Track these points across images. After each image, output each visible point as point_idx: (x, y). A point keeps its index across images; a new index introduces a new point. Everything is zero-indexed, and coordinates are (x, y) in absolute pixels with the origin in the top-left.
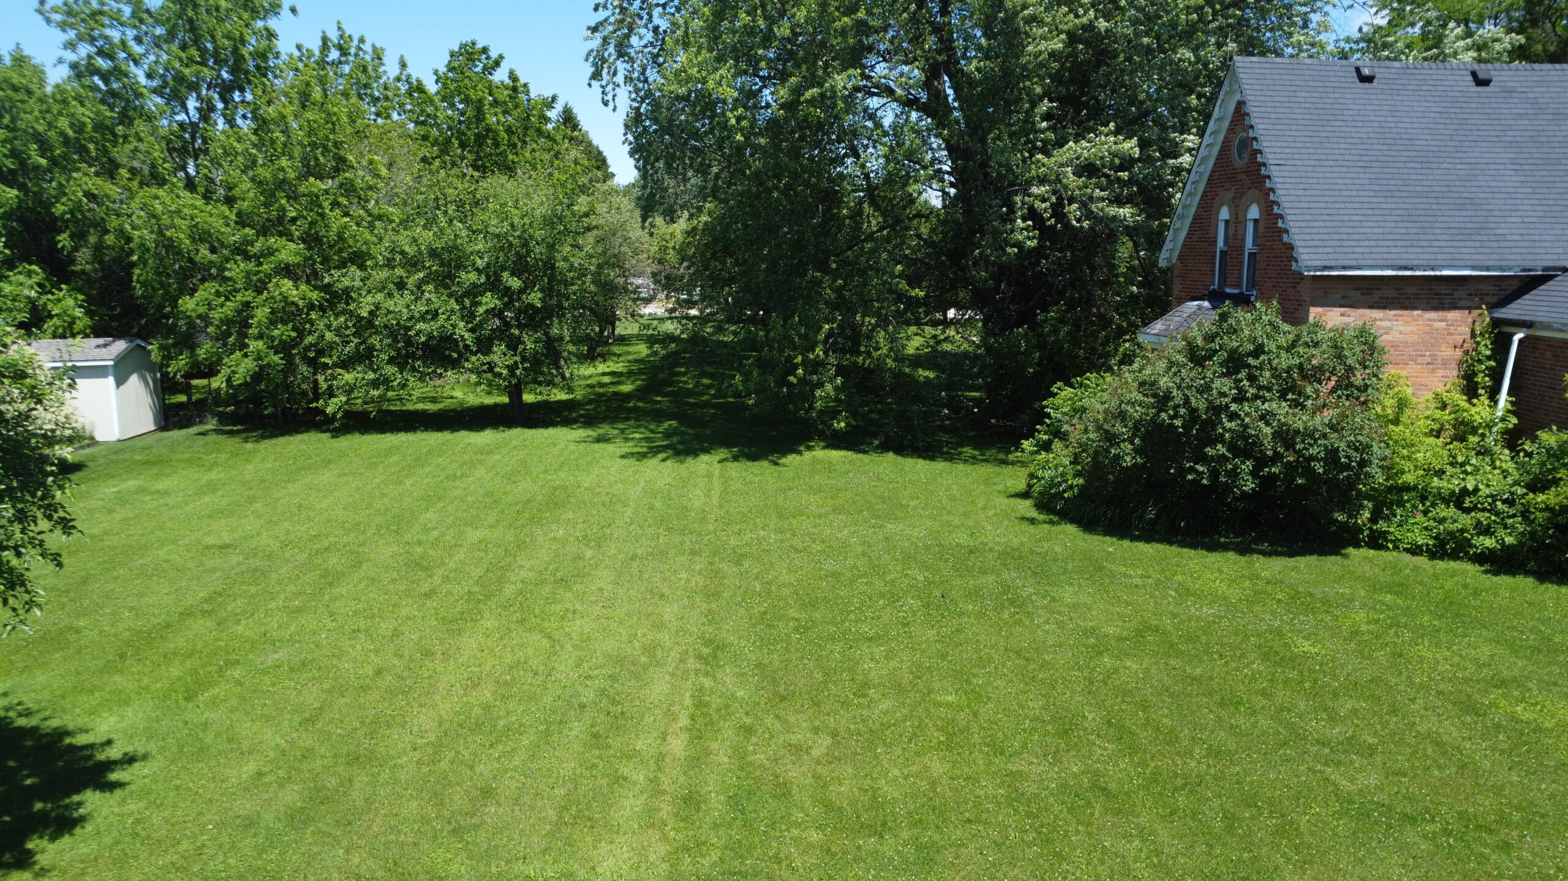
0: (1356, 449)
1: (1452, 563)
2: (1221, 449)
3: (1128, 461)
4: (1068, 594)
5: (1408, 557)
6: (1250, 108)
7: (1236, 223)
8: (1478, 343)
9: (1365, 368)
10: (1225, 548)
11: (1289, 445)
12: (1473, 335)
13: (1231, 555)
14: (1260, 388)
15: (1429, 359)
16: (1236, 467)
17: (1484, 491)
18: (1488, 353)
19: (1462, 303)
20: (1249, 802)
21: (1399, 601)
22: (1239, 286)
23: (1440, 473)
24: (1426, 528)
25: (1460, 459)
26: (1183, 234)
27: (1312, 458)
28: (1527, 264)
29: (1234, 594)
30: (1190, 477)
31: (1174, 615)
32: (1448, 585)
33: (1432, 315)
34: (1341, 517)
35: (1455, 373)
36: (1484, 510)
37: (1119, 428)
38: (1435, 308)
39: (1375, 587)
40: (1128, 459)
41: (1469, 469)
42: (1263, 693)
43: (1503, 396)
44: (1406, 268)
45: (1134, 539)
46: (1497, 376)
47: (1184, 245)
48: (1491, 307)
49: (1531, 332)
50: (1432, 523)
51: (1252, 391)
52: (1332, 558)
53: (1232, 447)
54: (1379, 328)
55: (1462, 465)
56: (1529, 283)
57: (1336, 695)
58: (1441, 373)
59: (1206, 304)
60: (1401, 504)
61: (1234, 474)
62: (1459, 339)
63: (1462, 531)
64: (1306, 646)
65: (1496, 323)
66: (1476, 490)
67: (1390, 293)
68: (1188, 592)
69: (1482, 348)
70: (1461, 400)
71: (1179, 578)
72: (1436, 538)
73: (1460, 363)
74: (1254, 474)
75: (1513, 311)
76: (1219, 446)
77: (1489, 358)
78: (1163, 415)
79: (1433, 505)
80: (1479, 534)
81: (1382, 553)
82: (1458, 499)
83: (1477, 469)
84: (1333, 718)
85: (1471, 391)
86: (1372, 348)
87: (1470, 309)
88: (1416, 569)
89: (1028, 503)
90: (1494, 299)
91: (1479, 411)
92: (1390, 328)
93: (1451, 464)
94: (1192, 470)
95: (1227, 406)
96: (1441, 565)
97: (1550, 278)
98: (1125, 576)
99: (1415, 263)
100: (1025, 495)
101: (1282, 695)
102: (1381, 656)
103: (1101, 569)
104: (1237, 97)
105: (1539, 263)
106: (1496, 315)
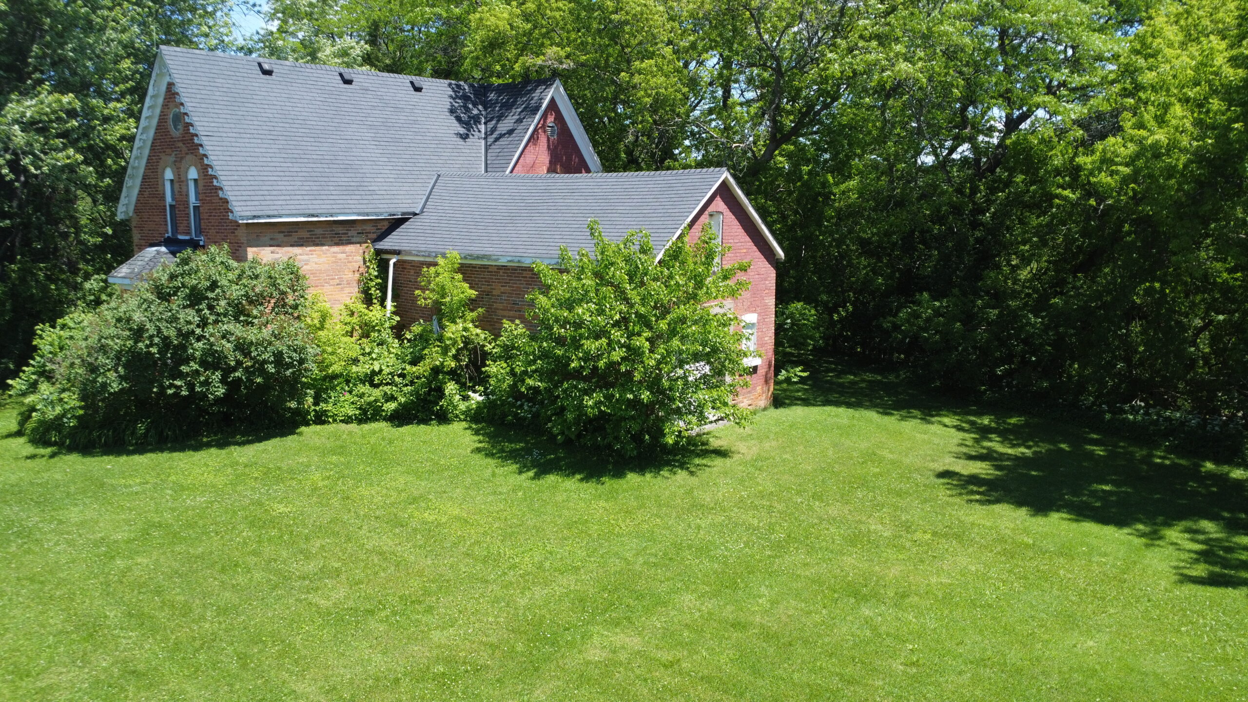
0: (295, 351)
1: (373, 424)
2: (195, 366)
3: (115, 387)
4: (74, 514)
5: (343, 426)
6: (180, 88)
7: (179, 181)
8: (368, 267)
9: (294, 291)
10: (209, 445)
11: (247, 354)
12: (365, 262)
13: (213, 451)
14: (218, 315)
15: (338, 281)
16: (208, 378)
17: (386, 370)
18: (376, 273)
19: (354, 240)
20: (256, 640)
21: (342, 459)
22: (189, 233)
23: (355, 361)
24: (352, 403)
25: (368, 350)
26: (136, 191)
27: (265, 362)
28: (392, 211)
29: (220, 481)
30: (170, 392)
31: (173, 510)
32: (373, 440)
33: (335, 249)
34: (293, 405)
35: (357, 290)
36: (387, 384)
37: (102, 360)
38: (337, 244)
39: (324, 452)
40: (114, 385)
41: (374, 356)
42: (255, 553)
43: (389, 303)
44: (313, 216)
45: (129, 453)
46: (383, 288)
47: (138, 200)
48: (374, 241)
49: (400, 257)
50: (356, 398)
51: (212, 318)
52: (290, 437)
53: (203, 363)
54: (300, 261)
55: (369, 354)
56: (396, 223)
57: (307, 539)
58: (347, 290)
59: (163, 249)
60: (333, 388)
61: (207, 383)
62: (356, 266)
63: (376, 401)
64: (282, 508)
65: (378, 252)
66: (381, 370)
67: (304, 234)
68: (183, 488)
69: (371, 271)
70: (362, 307)
71: (173, 478)
72: (360, 409)
73: (359, 281)
74: (223, 381)
75: (387, 244)
76: (192, 364)
77: (377, 277)
78: (140, 345)
79: (355, 385)
80: (387, 401)
81: (326, 426)
82: (370, 379)
83: (379, 356)
84: (308, 556)
85: (368, 301)
86: (298, 278)
87: (360, 243)
88: (350, 433)
89: (22, 440)
90: (374, 236)
91: (375, 314)
92: (308, 260)
93: (363, 355)
94: (171, 386)
95: (193, 332)
96: (366, 427)
97: (407, 220)
98: (126, 486)
99: (320, 211)
100: (19, 434)
101: (268, 551)
102: (335, 502)
103: (102, 485)
104: (167, 79)
105: (399, 208)
106: (377, 247)
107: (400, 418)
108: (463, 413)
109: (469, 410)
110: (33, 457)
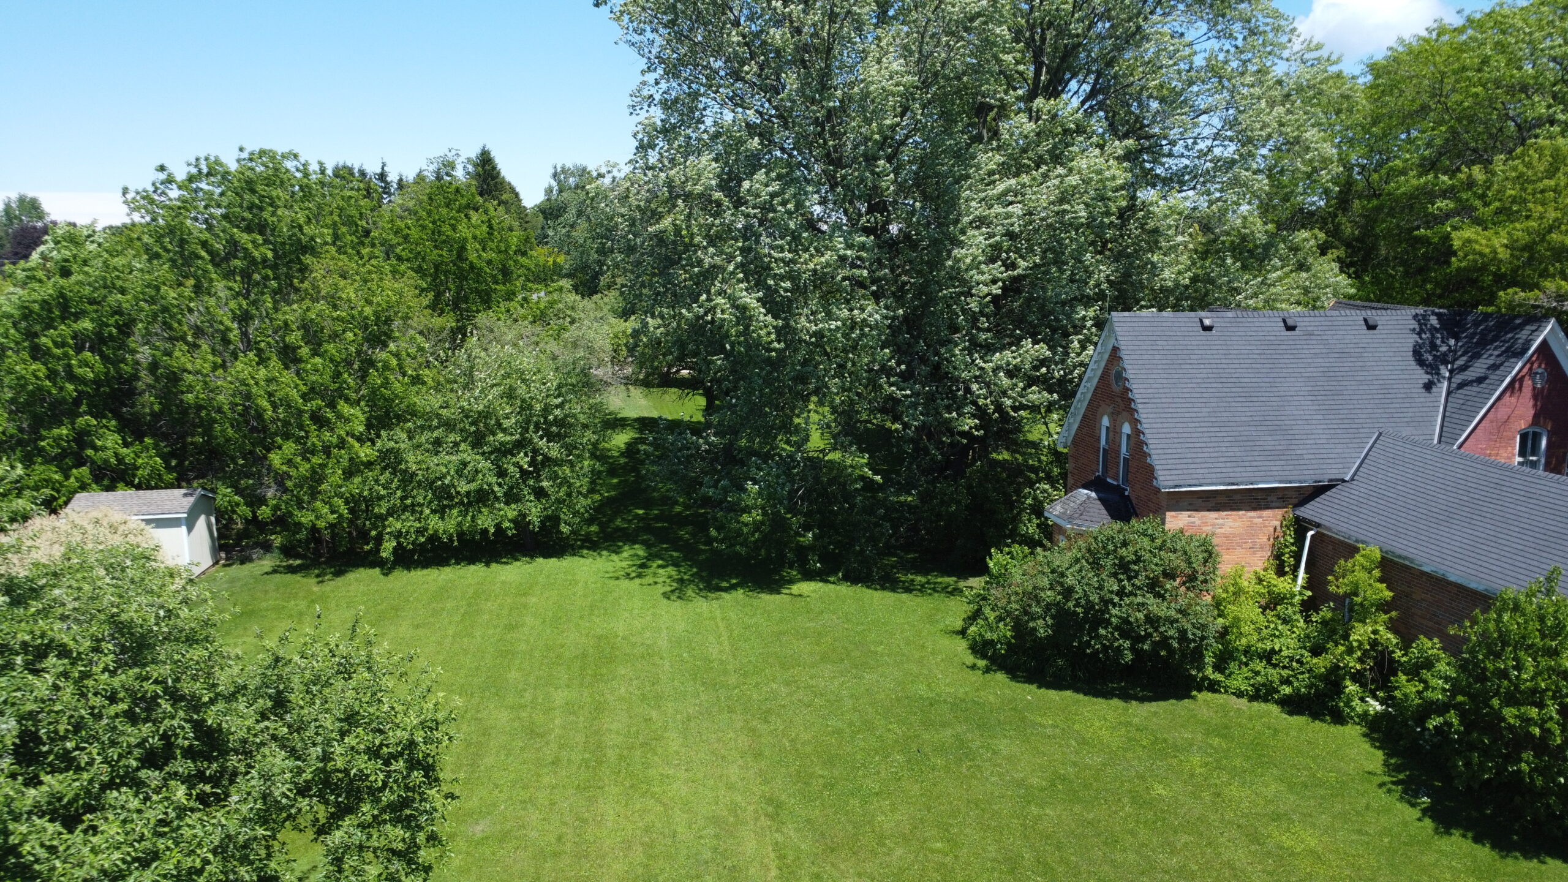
0: (1198, 628)
1: (1263, 705)
4: (1003, 746)
5: (1234, 699)
7: (1114, 431)
8: (1285, 533)
11: (1155, 627)
12: (1282, 527)
15: (1250, 545)
17: (1286, 652)
18: (1292, 540)
19: (1273, 505)
21: (1224, 744)
22: (1117, 480)
24: (1247, 678)
26: (1075, 426)
27: (1170, 637)
28: (1318, 478)
29: (1114, 742)
31: (1075, 764)
32: (1259, 726)
33: (1252, 514)
34: (1192, 672)
35: (1269, 555)
36: (1284, 666)
37: (1035, 607)
38: (1255, 509)
39: (1211, 731)
40: (1042, 631)
41: (1277, 633)
42: (1132, 833)
43: (1302, 573)
46: (1298, 557)
47: (1076, 434)
48: (1294, 507)
49: (1319, 531)
50: (1251, 674)
51: (1130, 589)
52: (1182, 702)
53: (1118, 630)
55: (1272, 629)
56: (1319, 490)
57: (1176, 832)
58: (1259, 554)
59: (1093, 495)
61: (1119, 649)
62: (1272, 530)
63: (1271, 681)
64: (1160, 790)
65: (1298, 520)
66: (1280, 651)
68: (1084, 742)
69: (1287, 537)
70: (1271, 576)
71: (1077, 726)
72: (1253, 686)
73: (1273, 547)
74: (1132, 649)
75: (1308, 511)
77: (1292, 544)
78: (1069, 603)
79: (1251, 660)
80: (1281, 684)
81: (1216, 695)
82: (1268, 656)
83: (1281, 634)
84: (1173, 851)
85: (1280, 569)
86: (1210, 554)
87: (1279, 508)
88: (1238, 711)
89: (964, 643)
90: (1296, 501)
91: (1282, 585)
95: (1112, 599)
96: (1255, 707)
97: (1334, 486)
98: (1041, 725)
99: (1240, 479)
101: (1143, 833)
102: (1207, 797)
103: (1024, 718)
104: (1113, 343)
105: (1325, 476)
106: (1298, 513)
107: (1294, 705)
108: (1359, 716)
109: (1366, 713)
110: (973, 667)
